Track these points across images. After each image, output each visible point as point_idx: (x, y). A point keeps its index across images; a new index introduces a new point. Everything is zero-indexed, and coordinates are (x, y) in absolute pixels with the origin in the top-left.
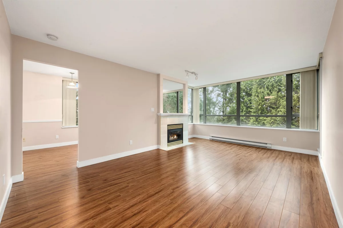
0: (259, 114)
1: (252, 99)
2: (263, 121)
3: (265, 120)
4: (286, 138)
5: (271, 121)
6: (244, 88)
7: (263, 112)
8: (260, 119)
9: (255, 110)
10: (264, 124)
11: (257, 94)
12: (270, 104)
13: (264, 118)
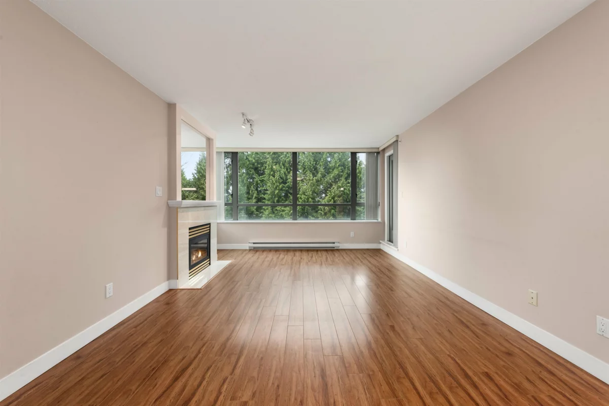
0: (274, 202)
1: (265, 179)
2: (281, 213)
3: (283, 211)
4: (353, 233)
5: (290, 212)
6: (254, 161)
7: (280, 199)
8: (277, 210)
9: (270, 196)
10: (282, 217)
11: (272, 173)
12: (287, 189)
13: (283, 208)
